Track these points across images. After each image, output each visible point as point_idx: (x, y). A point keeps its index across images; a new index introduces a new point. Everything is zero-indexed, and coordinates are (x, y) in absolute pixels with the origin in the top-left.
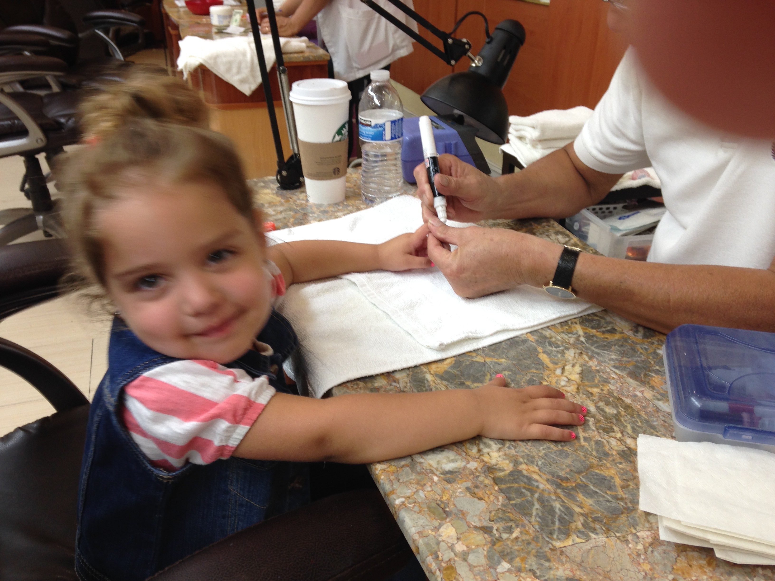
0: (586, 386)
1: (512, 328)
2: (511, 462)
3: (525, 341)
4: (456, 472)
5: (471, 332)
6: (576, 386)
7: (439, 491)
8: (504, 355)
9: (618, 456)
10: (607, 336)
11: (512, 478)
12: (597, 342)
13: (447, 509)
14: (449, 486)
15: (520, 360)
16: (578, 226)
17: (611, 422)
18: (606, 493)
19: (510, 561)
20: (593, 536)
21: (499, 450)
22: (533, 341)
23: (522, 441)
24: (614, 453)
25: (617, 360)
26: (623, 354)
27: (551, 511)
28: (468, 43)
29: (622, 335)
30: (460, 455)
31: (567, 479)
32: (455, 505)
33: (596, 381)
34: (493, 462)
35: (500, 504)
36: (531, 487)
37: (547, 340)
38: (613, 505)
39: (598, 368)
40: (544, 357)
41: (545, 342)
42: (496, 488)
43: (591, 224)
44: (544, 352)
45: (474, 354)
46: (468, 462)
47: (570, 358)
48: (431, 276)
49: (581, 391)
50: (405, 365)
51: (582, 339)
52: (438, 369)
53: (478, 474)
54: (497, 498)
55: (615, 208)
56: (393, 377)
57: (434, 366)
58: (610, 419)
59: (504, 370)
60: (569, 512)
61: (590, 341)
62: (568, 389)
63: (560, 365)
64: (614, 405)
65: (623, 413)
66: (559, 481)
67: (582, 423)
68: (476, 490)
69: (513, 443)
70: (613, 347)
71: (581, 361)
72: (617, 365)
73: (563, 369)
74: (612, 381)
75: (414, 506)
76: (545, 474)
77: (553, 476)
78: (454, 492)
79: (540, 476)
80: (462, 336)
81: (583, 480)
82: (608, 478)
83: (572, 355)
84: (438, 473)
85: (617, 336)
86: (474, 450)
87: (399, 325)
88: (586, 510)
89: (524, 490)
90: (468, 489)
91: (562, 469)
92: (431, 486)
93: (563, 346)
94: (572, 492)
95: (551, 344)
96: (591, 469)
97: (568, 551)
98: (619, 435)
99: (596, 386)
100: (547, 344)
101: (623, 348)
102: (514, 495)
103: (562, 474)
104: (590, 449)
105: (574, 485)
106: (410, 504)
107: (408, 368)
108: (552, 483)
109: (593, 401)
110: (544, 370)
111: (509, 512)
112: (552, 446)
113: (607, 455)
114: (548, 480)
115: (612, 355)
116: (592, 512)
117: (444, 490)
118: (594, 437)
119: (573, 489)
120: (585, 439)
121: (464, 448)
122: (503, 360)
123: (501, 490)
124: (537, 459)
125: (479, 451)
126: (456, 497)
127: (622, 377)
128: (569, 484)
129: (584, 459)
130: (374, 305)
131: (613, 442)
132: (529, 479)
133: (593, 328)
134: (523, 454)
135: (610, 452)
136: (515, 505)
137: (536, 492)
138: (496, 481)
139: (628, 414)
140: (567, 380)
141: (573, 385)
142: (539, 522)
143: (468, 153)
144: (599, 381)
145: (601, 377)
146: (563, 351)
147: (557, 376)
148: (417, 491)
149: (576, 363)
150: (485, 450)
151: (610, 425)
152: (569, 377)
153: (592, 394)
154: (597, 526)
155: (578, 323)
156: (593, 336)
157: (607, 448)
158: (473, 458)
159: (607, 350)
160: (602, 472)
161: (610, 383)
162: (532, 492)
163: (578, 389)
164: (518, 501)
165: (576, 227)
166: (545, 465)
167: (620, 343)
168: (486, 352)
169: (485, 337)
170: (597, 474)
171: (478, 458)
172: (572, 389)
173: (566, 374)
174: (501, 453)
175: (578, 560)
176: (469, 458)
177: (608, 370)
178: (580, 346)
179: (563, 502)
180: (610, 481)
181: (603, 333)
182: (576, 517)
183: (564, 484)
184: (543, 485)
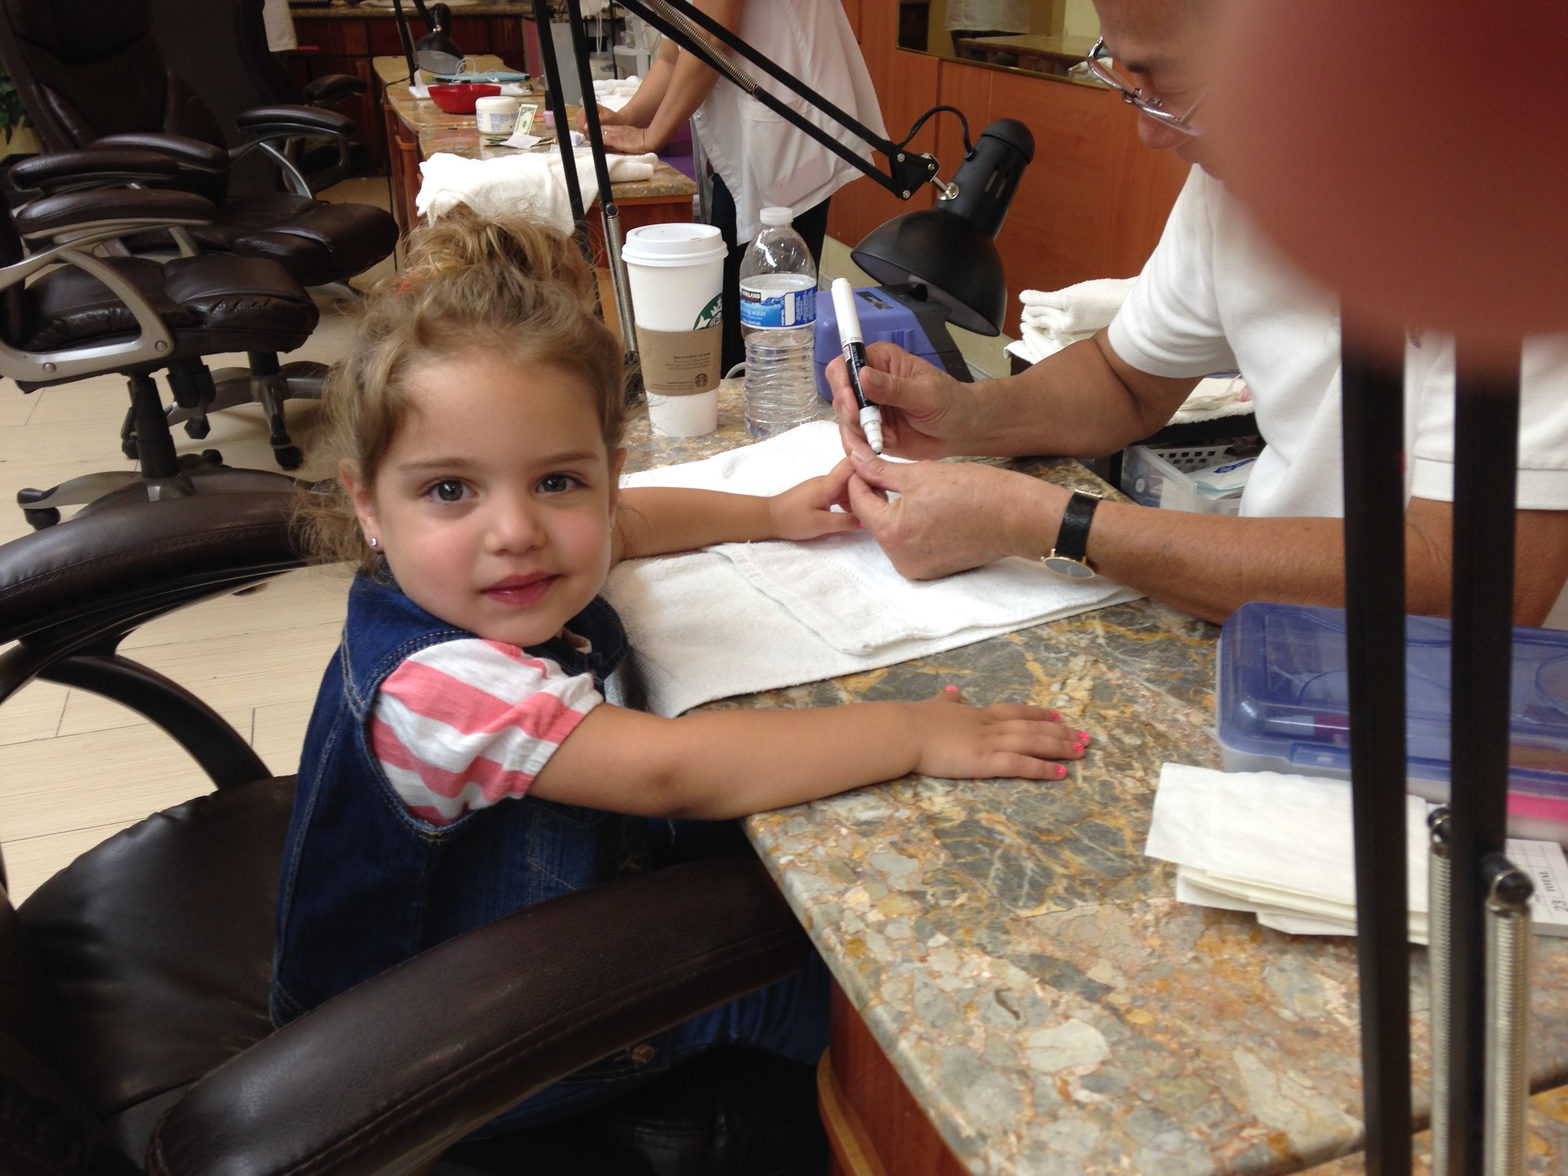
0: (1098, 707)
1: (985, 623)
2: (964, 809)
3: (1005, 645)
4: (876, 823)
5: (917, 629)
6: (1081, 707)
7: (849, 847)
8: (969, 665)
9: (1134, 801)
10: (1143, 636)
11: (963, 830)
12: (1124, 645)
13: (859, 870)
14: (865, 840)
15: (994, 671)
16: (1144, 485)
17: (1129, 757)
18: (1108, 850)
19: (949, 934)
20: (1079, 903)
21: (948, 793)
22: (1020, 643)
24: (1129, 797)
25: (1153, 670)
26: (1165, 662)
27: (1019, 872)
28: (933, 161)
29: (1168, 635)
30: (885, 800)
31: (1049, 832)
32: (870, 864)
33: (1115, 701)
34: (936, 809)
35: (941, 862)
36: (991, 842)
37: (1043, 643)
38: (1117, 864)
39: (1120, 682)
40: (1035, 668)
41: (1039, 645)
42: (938, 843)
43: (1165, 480)
44: (1035, 660)
45: (920, 664)
46: (897, 810)
47: (1077, 668)
48: (857, 547)
49: (1088, 714)
50: (806, 678)
51: (1101, 641)
52: (860, 685)
53: (910, 825)
54: (937, 856)
55: (1212, 454)
56: (785, 696)
57: (852, 681)
58: (1130, 752)
59: (968, 685)
60: (1048, 874)
61: (1114, 644)
62: (1068, 711)
63: (1059, 678)
64: (1138, 733)
65: (1151, 744)
66: (1036, 834)
67: (1081, 753)
68: (906, 846)
69: (970, 785)
70: (1150, 653)
71: (1094, 672)
72: (1152, 677)
73: (1064, 684)
74: (1141, 700)
75: (808, 866)
76: (1015, 825)
77: (1028, 827)
78: (872, 848)
79: (1008, 827)
80: (902, 634)
81: (1075, 832)
82: (1114, 830)
83: (1082, 663)
84: (848, 824)
85: (1159, 637)
86: (908, 794)
87: (799, 621)
88: (1072, 871)
89: (979, 846)
90: (893, 844)
91: (1044, 819)
92: (836, 840)
93: (1067, 651)
94: (1055, 848)
95: (1048, 648)
96: (1088, 819)
97: (1038, 922)
98: (1140, 774)
99: (1114, 707)
100: (1042, 648)
101: (1167, 654)
102: (963, 852)
103: (1043, 824)
104: (1091, 792)
105: (1059, 838)
106: (802, 862)
107: (811, 684)
108: (1026, 836)
109: (1105, 727)
110: (1032, 686)
111: (953, 873)
112: (1031, 787)
113: (1116, 799)
114: (1019, 833)
115: (1145, 664)
116: (1082, 873)
117: (856, 846)
118: (1100, 776)
119: (1057, 844)
120: (1085, 779)
121: (892, 792)
122: (967, 672)
123: (944, 846)
124: (1005, 806)
125: (916, 795)
126: (874, 854)
127: (1159, 694)
128: (1051, 838)
129: (1079, 805)
130: (761, 591)
131: (1129, 783)
132: (990, 831)
133: (1120, 625)
134: (982, 799)
135: (1122, 797)
136: (965, 864)
137: (997, 847)
138: (938, 834)
139: (1160, 745)
140: (1066, 698)
141: (1078, 705)
142: (998, 885)
143: (933, 351)
144: (1120, 701)
145: (1123, 694)
146: (1067, 658)
147: (1053, 694)
148: (814, 847)
149: (1086, 675)
150: (925, 794)
151: (1128, 760)
152: (1072, 694)
153: (1105, 718)
154: (1088, 891)
155: (1098, 617)
156: (1119, 636)
157: (1118, 791)
158: (906, 805)
159: (1138, 657)
160: (1105, 823)
161: (1136, 702)
162: (992, 847)
163: (1084, 711)
164: (970, 859)
165: (1140, 487)
166: (1017, 813)
167: (1163, 647)
168: (941, 660)
169: (942, 638)
170: (1096, 825)
171: (914, 805)
172: (1074, 711)
173: (1067, 690)
174: (950, 798)
175: (1052, 932)
176: (899, 805)
177: (1137, 685)
178: (1095, 650)
179: (1039, 860)
180: (1115, 834)
181: (1138, 631)
182: (1056, 880)
183: (1044, 838)
184: (1011, 838)
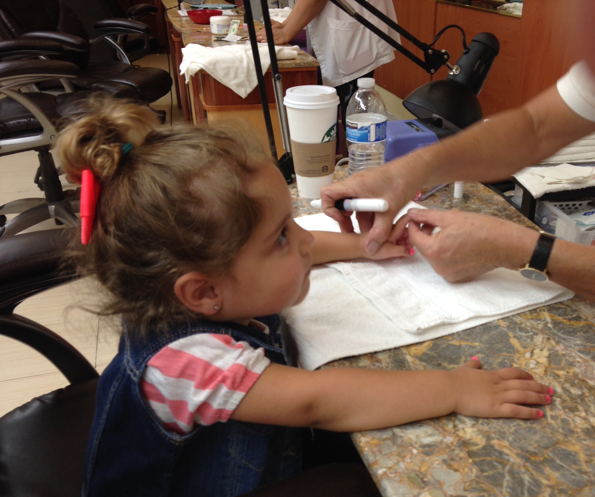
0: (553, 368)
1: (484, 314)
2: (484, 437)
3: (497, 327)
4: (433, 446)
5: (447, 318)
6: (544, 369)
7: (418, 463)
8: (478, 339)
9: (582, 433)
10: (573, 323)
11: (485, 452)
12: (563, 328)
13: (425, 479)
14: (427, 458)
15: (492, 344)
16: (546, 220)
17: (576, 402)
18: (571, 467)
21: (473, 426)
22: (505, 326)
23: (495, 418)
24: (579, 430)
25: (582, 345)
26: (587, 340)
27: (521, 482)
28: (446, 53)
29: (587, 322)
30: (437, 430)
31: (535, 454)
32: (432, 476)
33: (563, 365)
34: (468, 437)
35: (474, 475)
36: (502, 460)
37: (518, 326)
38: (578, 478)
39: (564, 352)
40: (514, 342)
41: (515, 328)
42: (470, 461)
43: (558, 219)
44: (515, 337)
45: (450, 338)
46: (445, 437)
47: (539, 343)
48: (410, 267)
49: (549, 373)
50: (387, 347)
51: (550, 325)
52: (417, 351)
53: (453, 448)
54: (471, 470)
55: (580, 205)
56: (376, 358)
57: (413, 349)
58: (576, 399)
59: (478, 352)
60: (538, 484)
61: (557, 328)
62: (537, 371)
63: (529, 349)
64: (579, 387)
65: (587, 394)
66: (528, 455)
67: (549, 402)
68: (452, 463)
70: (578, 334)
71: (548, 346)
72: (582, 349)
73: (532, 353)
74: (577, 365)
75: (395, 476)
76: (515, 449)
77: (523, 450)
78: (432, 464)
79: (511, 450)
80: (439, 321)
81: (551, 454)
82: (573, 453)
83: (541, 340)
84: (417, 446)
85: (582, 323)
86: (450, 426)
87: (380, 311)
88: (552, 483)
89: (495, 463)
90: (444, 461)
91: (531, 445)
92: (410, 458)
93: (532, 331)
94: (540, 466)
95: (521, 329)
96: (558, 445)
98: (583, 414)
99: (563, 369)
100: (517, 330)
101: (587, 335)
102: (486, 468)
103: (531, 449)
104: (556, 427)
105: (542, 459)
106: (392, 473)
107: (390, 350)
108: (522, 457)
109: (559, 382)
110: (514, 354)
111: (482, 483)
112: (522, 423)
113: (572, 432)
114: (518, 455)
115: (577, 341)
116: (558, 484)
117: (423, 462)
118: (560, 415)
119: (541, 463)
120: (552, 417)
121: (441, 424)
122: (477, 344)
123: (475, 463)
124: (508, 435)
125: (455, 426)
126: (434, 468)
127: (587, 361)
128: (537, 459)
129: (551, 435)
130: (358, 292)
131: (578, 420)
132: (501, 453)
133: (559, 315)
134: (495, 430)
135: (575, 430)
136: (487, 477)
137: (506, 465)
138: (471, 454)
139: (592, 395)
140: (535, 362)
141: (542, 367)
142: (509, 492)
144: (565, 364)
145: (567, 360)
146: (532, 336)
147: (527, 359)
148: (398, 463)
149: (544, 347)
150: (460, 426)
151: (575, 404)
152: (538, 360)
153: (558, 376)
155: (546, 310)
156: (560, 323)
157: (572, 426)
158: (449, 433)
159: (572, 336)
160: (567, 448)
161: (575, 366)
162: (504, 465)
163: (546, 371)
164: (491, 473)
165: (544, 221)
166: (515, 440)
167: (585, 330)
168: (461, 336)
169: (460, 323)
170: (563, 450)
171: (454, 433)
172: (540, 371)
173: (535, 357)
174: (475, 429)
176: (446, 433)
177: (574, 355)
178: (547, 332)
179: (532, 474)
180: (574, 456)
181: (569, 320)
182: (543, 489)
183: (533, 459)
184: (514, 459)
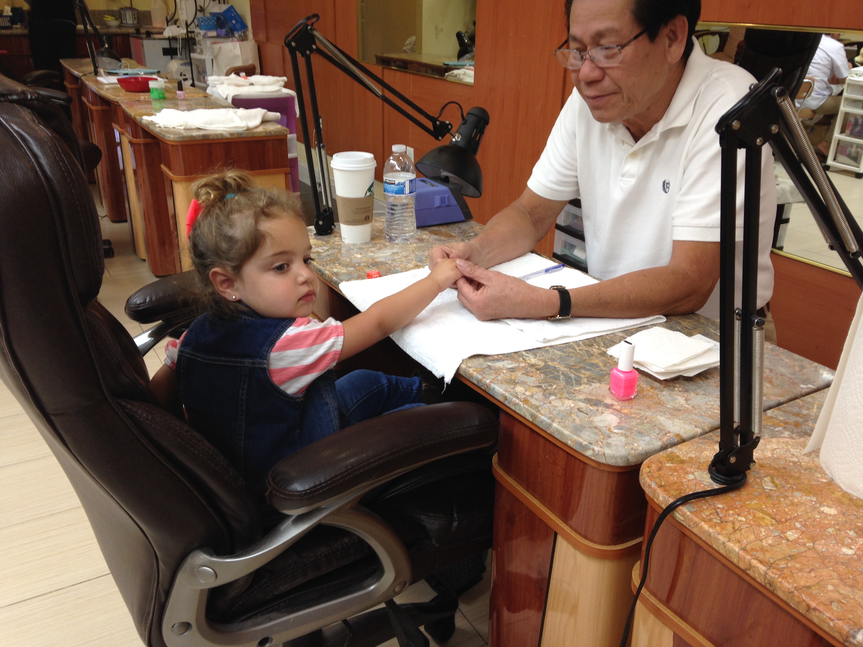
2: (542, 362)
4: (514, 368)
7: (509, 376)
9: (598, 355)
11: (545, 368)
13: (516, 382)
14: (513, 373)
18: (596, 369)
19: (555, 396)
20: (593, 384)
21: (534, 357)
27: (570, 378)
28: (450, 124)
30: (514, 361)
31: (574, 366)
32: (519, 380)
34: (533, 362)
35: (542, 377)
36: (556, 370)
42: (538, 372)
46: (520, 364)
53: (526, 368)
54: (540, 375)
60: (579, 377)
66: (571, 367)
68: (528, 374)
75: (497, 382)
76: (562, 365)
77: (567, 365)
78: (517, 375)
79: (560, 366)
81: (583, 365)
82: (595, 363)
84: (505, 369)
86: (521, 359)
88: (587, 376)
89: (553, 371)
90: (523, 373)
92: (503, 374)
96: (586, 361)
97: (582, 390)
98: (597, 347)
102: (548, 374)
103: (571, 364)
104: (583, 353)
105: (579, 367)
106: (495, 381)
108: (567, 368)
111: (548, 380)
112: (563, 354)
113: (592, 355)
114: (564, 367)
116: (590, 376)
117: (511, 375)
118: (584, 348)
119: (578, 369)
120: (579, 350)
121: (515, 359)
123: (541, 373)
124: (556, 360)
125: (524, 359)
126: (518, 377)
128: (576, 367)
129: (581, 357)
131: (595, 350)
132: (555, 367)
134: (548, 358)
136: (551, 377)
138: (537, 369)
142: (564, 382)
143: (457, 204)
148: (497, 377)
150: (527, 358)
151: (591, 343)
154: (594, 381)
157: (592, 352)
158: (522, 362)
160: (591, 362)
162: (558, 372)
164: (552, 375)
166: (561, 361)
170: (589, 363)
171: (524, 362)
174: (536, 359)
175: (588, 392)
176: (520, 362)
179: (575, 374)
180: (597, 364)
182: (583, 379)
183: (573, 368)
184: (562, 368)
